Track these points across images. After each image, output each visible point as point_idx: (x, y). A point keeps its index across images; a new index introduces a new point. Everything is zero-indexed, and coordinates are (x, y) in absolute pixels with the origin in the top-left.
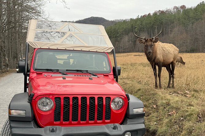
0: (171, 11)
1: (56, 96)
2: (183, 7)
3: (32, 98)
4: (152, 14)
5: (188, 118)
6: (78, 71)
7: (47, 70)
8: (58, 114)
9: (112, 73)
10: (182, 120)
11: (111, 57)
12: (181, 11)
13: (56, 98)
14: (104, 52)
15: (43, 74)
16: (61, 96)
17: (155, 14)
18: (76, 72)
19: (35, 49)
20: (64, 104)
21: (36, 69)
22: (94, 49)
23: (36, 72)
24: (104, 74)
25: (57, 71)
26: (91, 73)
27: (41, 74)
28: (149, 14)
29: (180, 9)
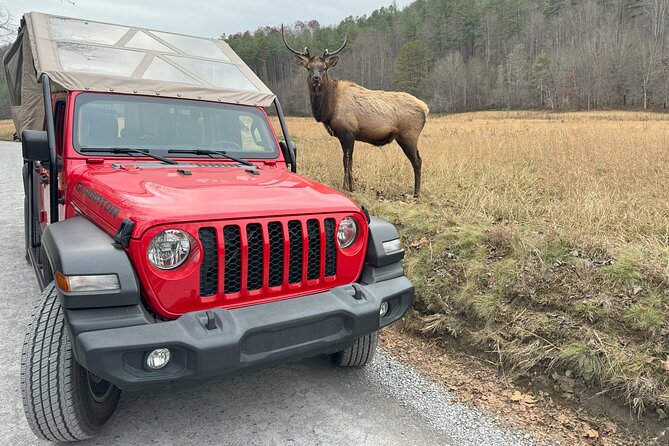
0: (290, 30)
1: (200, 225)
2: (314, 24)
3: (130, 234)
4: (252, 34)
5: (463, 252)
6: (199, 153)
7: (117, 151)
8: (209, 275)
9: (282, 158)
10: (452, 257)
11: (275, 122)
12: (312, 32)
13: (204, 231)
14: (255, 106)
15: (106, 162)
16: (213, 224)
17: (259, 34)
18: (195, 156)
19: (71, 92)
20: (226, 247)
21: (83, 150)
22: (232, 97)
23: (86, 159)
24: (267, 161)
25: (146, 155)
26: (237, 158)
27: (101, 162)
28: (247, 33)
29: (308, 28)
